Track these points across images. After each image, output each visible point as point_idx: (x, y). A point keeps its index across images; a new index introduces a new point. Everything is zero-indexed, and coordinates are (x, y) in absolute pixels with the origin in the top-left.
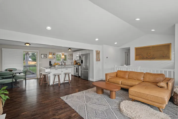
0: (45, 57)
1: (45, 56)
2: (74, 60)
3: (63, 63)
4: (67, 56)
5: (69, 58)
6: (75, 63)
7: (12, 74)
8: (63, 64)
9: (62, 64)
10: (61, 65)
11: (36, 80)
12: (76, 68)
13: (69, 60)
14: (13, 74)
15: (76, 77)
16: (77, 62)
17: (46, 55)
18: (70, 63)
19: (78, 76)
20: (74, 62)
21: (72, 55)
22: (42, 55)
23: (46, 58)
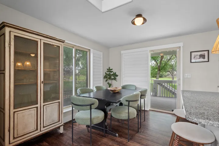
0: (204, 58)
1: (203, 56)
7: (90, 103)
17: (206, 53)
22: (193, 54)
23: (207, 61)
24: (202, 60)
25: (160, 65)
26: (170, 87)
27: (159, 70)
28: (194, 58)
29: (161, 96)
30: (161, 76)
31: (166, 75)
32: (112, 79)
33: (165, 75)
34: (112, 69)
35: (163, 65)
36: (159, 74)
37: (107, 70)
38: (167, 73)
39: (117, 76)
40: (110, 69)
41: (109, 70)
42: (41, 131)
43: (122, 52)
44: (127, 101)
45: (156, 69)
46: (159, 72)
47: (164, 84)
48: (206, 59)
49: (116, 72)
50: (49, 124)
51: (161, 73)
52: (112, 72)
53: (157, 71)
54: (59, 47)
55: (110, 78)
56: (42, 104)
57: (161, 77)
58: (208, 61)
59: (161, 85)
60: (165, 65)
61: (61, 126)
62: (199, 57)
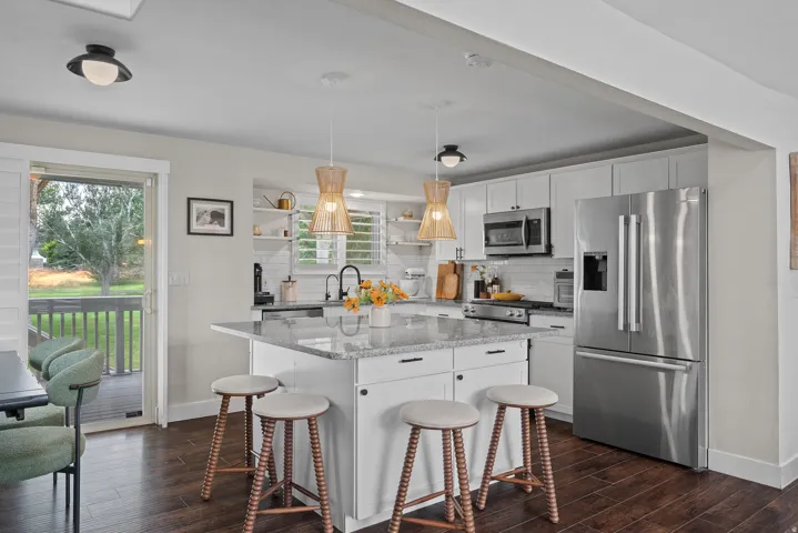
0: (222, 225)
1: (217, 216)
4: (383, 222)
5: (395, 239)
6: (453, 280)
8: (355, 292)
9: (342, 294)
10: (334, 304)
11: (137, 443)
13: (392, 257)
16: (479, 278)
17: (226, 208)
22: (195, 206)
23: (229, 232)
24: (216, 228)
28: (198, 218)
44: (71, 388)
48: (226, 229)
58: (232, 234)
62: (209, 219)
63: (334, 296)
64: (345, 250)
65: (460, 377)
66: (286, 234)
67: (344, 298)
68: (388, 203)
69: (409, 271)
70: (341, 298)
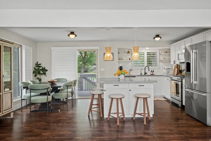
2: (172, 63)
3: (147, 71)
4: (158, 55)
5: (161, 59)
6: (176, 70)
8: (149, 73)
9: (145, 73)
10: (143, 76)
12: (176, 84)
13: (161, 63)
14: (47, 89)
15: (176, 108)
16: (180, 69)
18: (165, 71)
19: (180, 105)
20: (174, 68)
21: (168, 52)
25: (85, 56)
26: (91, 79)
27: (84, 63)
29: (86, 89)
30: (86, 70)
31: (93, 68)
32: (42, 74)
33: (91, 69)
34: (41, 64)
35: (89, 56)
36: (84, 67)
37: (36, 65)
38: (93, 66)
39: (47, 71)
40: (38, 63)
41: (38, 65)
42: (3, 113)
43: (52, 48)
44: (66, 86)
45: (80, 62)
46: (83, 65)
47: (88, 78)
49: (45, 67)
50: (7, 109)
51: (86, 67)
52: (41, 66)
53: (81, 65)
54: (11, 48)
55: (39, 73)
56: (4, 93)
57: (86, 72)
58: (113, 60)
59: (86, 79)
60: (90, 57)
61: (12, 112)
63: (143, 74)
64: (147, 62)
65: (130, 90)
66: (130, 59)
67: (146, 74)
68: (160, 49)
69: (166, 67)
70: (145, 74)
